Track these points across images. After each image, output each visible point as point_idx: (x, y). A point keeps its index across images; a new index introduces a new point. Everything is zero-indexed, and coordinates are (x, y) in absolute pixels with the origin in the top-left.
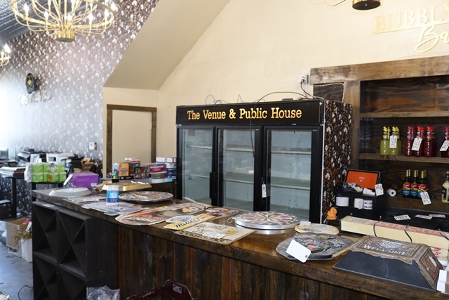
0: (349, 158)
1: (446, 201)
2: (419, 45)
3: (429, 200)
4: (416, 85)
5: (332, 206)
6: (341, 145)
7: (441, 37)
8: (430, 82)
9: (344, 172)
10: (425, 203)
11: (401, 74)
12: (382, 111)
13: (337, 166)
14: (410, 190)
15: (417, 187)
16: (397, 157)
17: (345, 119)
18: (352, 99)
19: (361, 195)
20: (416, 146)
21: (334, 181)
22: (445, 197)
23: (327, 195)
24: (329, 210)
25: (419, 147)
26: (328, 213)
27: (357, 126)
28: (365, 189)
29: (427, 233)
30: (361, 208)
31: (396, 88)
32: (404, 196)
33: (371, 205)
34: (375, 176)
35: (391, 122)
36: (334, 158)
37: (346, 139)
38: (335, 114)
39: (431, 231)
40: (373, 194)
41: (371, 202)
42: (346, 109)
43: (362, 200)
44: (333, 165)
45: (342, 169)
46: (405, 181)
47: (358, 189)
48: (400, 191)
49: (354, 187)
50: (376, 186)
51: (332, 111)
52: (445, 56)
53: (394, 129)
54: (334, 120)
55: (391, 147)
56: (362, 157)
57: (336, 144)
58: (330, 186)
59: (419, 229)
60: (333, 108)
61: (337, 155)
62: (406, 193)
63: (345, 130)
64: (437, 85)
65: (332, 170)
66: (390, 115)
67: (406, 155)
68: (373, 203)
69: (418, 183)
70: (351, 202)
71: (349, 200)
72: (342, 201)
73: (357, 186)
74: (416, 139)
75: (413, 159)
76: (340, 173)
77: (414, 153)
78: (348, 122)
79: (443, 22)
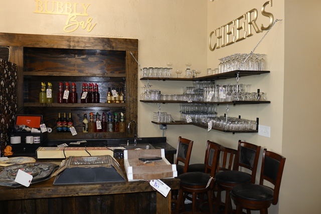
0: (16, 106)
1: (86, 132)
2: (67, 27)
3: (76, 132)
4: (63, 54)
5: (7, 145)
6: (11, 96)
7: (80, 24)
8: (72, 53)
9: (13, 117)
10: (74, 134)
11: (54, 45)
12: (39, 71)
13: (9, 112)
14: (62, 127)
15: (67, 124)
16: (53, 104)
17: (13, 75)
18: (16, 60)
19: (30, 134)
20: (66, 96)
21: (7, 125)
22: (85, 129)
23: (3, 136)
24: (5, 148)
25: (68, 96)
26: (5, 151)
27: (21, 81)
28: (33, 129)
29: (99, 149)
30: (32, 143)
31: (49, 55)
32: (58, 131)
33: (39, 140)
34: (39, 118)
35: (46, 79)
36: (6, 106)
37: (13, 91)
38: (6, 70)
39: (100, 148)
40: (39, 131)
41: (39, 137)
42: (13, 68)
43: (32, 137)
44: (6, 112)
45: (12, 115)
46: (58, 121)
47: (28, 129)
48: (54, 128)
49: (24, 128)
50: (41, 125)
51: (5, 68)
52: (83, 37)
53: (49, 84)
54: (6, 76)
55: (48, 97)
56: (26, 105)
57: (7, 94)
58: (5, 128)
59: (93, 148)
60: (5, 66)
61: (8, 104)
62: (60, 129)
63: (13, 84)
64: (76, 56)
65: (6, 116)
66: (47, 74)
67: (59, 102)
68: (40, 139)
69: (68, 122)
70: (23, 140)
71: (21, 138)
72: (16, 140)
73: (26, 127)
74: (65, 91)
75: (63, 105)
76: (11, 118)
77: (64, 101)
78: (14, 78)
79: (82, 15)
